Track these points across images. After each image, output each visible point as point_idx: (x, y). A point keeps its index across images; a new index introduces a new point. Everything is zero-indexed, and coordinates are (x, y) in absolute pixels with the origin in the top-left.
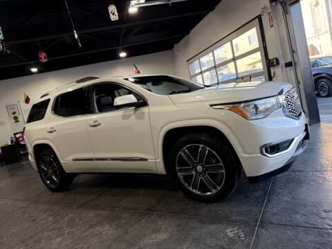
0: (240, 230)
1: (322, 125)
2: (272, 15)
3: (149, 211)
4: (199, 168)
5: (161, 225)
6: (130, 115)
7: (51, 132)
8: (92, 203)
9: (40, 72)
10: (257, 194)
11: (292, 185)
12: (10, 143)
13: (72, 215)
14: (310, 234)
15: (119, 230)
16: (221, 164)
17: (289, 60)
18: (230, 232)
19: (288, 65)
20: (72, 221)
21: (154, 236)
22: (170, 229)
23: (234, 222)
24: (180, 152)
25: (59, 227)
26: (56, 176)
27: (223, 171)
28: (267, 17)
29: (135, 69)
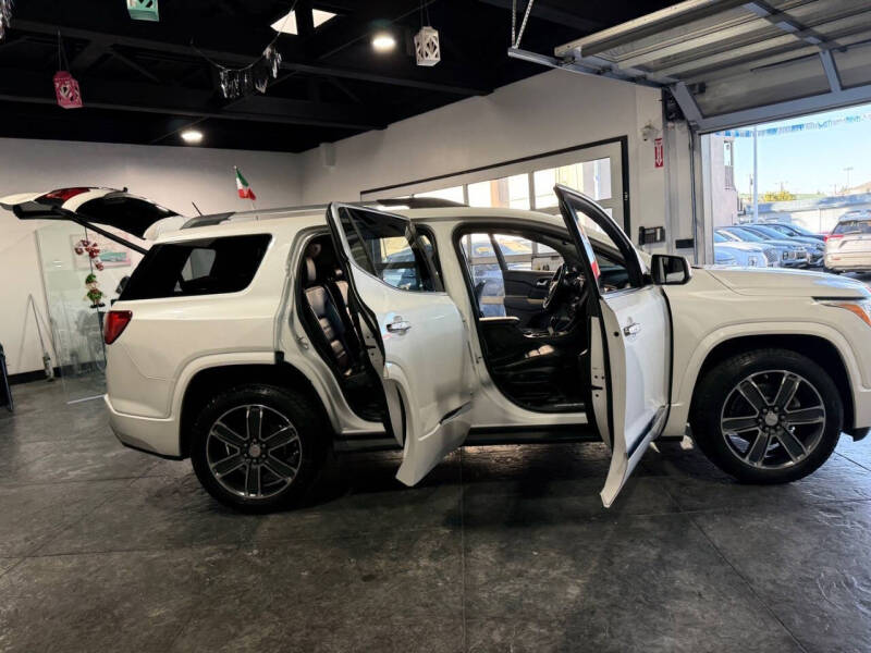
2: (665, 144)
4: (772, 417)
16: (822, 407)
17: (688, 235)
19: (684, 244)
24: (738, 387)
27: (822, 419)
28: (651, 144)
29: (240, 185)
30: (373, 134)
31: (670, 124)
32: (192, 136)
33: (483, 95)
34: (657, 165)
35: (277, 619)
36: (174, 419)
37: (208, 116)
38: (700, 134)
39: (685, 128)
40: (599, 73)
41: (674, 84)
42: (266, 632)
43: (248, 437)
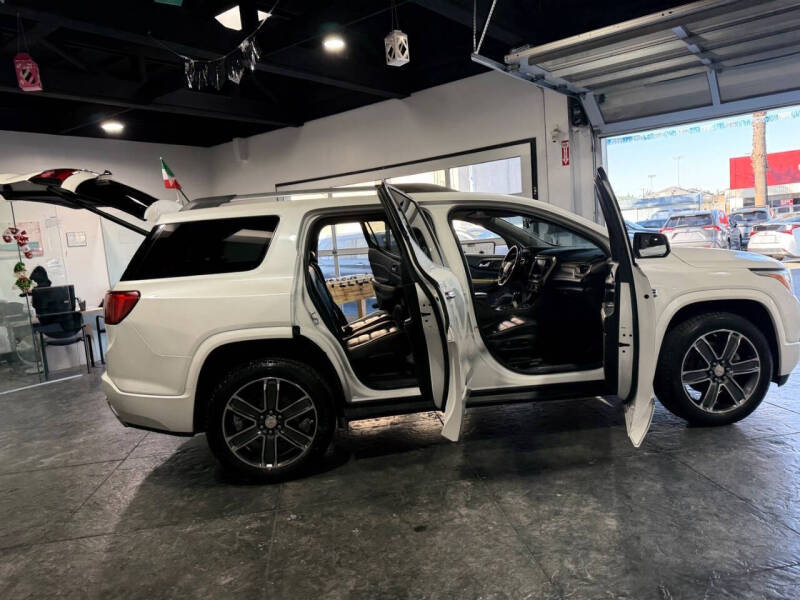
2: (570, 145)
4: (720, 370)
16: (758, 359)
24: (694, 345)
27: (758, 369)
28: (558, 147)
29: (165, 176)
30: (290, 131)
31: (575, 129)
32: (113, 127)
33: (400, 98)
34: (564, 164)
35: (353, 573)
36: (189, 396)
37: (133, 106)
38: (600, 138)
39: (589, 132)
40: (532, 80)
41: (584, 93)
42: (351, 584)
43: (265, 409)
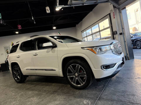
0: (90, 101)
1: (135, 59)
2: (115, 13)
3: (54, 92)
4: (76, 74)
5: (58, 98)
6: (50, 51)
7: (18, 57)
8: (32, 88)
9: (19, 34)
10: (100, 87)
11: (116, 83)
12: (4, 63)
13: (23, 93)
14: (118, 104)
15: (40, 99)
16: (85, 73)
17: (121, 32)
18: (85, 102)
19: (121, 34)
20: (22, 95)
21: (53, 102)
22: (61, 100)
23: (88, 98)
24: (69, 67)
25: (15, 97)
26: (19, 76)
27: (86, 76)
28: (112, 14)
29: (59, 34)
31: (115, 9)
34: (114, 18)
36: (11, 69)
